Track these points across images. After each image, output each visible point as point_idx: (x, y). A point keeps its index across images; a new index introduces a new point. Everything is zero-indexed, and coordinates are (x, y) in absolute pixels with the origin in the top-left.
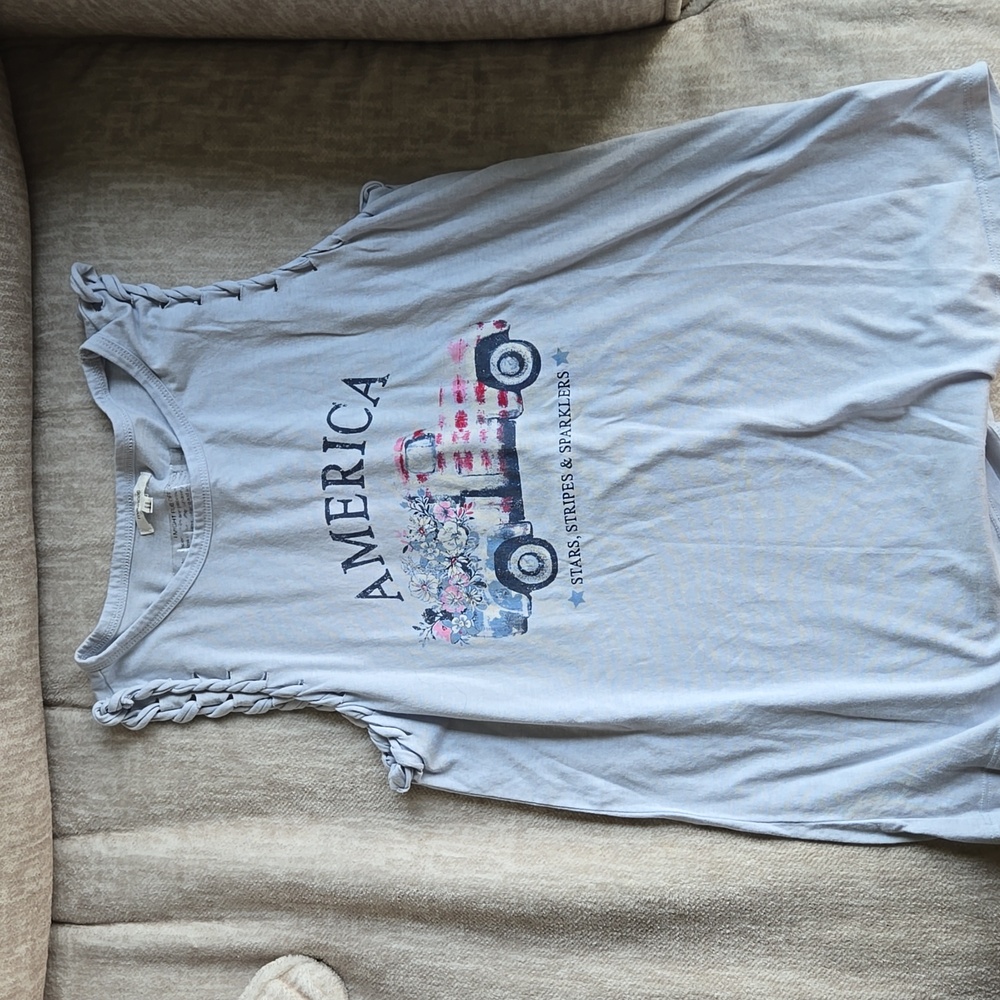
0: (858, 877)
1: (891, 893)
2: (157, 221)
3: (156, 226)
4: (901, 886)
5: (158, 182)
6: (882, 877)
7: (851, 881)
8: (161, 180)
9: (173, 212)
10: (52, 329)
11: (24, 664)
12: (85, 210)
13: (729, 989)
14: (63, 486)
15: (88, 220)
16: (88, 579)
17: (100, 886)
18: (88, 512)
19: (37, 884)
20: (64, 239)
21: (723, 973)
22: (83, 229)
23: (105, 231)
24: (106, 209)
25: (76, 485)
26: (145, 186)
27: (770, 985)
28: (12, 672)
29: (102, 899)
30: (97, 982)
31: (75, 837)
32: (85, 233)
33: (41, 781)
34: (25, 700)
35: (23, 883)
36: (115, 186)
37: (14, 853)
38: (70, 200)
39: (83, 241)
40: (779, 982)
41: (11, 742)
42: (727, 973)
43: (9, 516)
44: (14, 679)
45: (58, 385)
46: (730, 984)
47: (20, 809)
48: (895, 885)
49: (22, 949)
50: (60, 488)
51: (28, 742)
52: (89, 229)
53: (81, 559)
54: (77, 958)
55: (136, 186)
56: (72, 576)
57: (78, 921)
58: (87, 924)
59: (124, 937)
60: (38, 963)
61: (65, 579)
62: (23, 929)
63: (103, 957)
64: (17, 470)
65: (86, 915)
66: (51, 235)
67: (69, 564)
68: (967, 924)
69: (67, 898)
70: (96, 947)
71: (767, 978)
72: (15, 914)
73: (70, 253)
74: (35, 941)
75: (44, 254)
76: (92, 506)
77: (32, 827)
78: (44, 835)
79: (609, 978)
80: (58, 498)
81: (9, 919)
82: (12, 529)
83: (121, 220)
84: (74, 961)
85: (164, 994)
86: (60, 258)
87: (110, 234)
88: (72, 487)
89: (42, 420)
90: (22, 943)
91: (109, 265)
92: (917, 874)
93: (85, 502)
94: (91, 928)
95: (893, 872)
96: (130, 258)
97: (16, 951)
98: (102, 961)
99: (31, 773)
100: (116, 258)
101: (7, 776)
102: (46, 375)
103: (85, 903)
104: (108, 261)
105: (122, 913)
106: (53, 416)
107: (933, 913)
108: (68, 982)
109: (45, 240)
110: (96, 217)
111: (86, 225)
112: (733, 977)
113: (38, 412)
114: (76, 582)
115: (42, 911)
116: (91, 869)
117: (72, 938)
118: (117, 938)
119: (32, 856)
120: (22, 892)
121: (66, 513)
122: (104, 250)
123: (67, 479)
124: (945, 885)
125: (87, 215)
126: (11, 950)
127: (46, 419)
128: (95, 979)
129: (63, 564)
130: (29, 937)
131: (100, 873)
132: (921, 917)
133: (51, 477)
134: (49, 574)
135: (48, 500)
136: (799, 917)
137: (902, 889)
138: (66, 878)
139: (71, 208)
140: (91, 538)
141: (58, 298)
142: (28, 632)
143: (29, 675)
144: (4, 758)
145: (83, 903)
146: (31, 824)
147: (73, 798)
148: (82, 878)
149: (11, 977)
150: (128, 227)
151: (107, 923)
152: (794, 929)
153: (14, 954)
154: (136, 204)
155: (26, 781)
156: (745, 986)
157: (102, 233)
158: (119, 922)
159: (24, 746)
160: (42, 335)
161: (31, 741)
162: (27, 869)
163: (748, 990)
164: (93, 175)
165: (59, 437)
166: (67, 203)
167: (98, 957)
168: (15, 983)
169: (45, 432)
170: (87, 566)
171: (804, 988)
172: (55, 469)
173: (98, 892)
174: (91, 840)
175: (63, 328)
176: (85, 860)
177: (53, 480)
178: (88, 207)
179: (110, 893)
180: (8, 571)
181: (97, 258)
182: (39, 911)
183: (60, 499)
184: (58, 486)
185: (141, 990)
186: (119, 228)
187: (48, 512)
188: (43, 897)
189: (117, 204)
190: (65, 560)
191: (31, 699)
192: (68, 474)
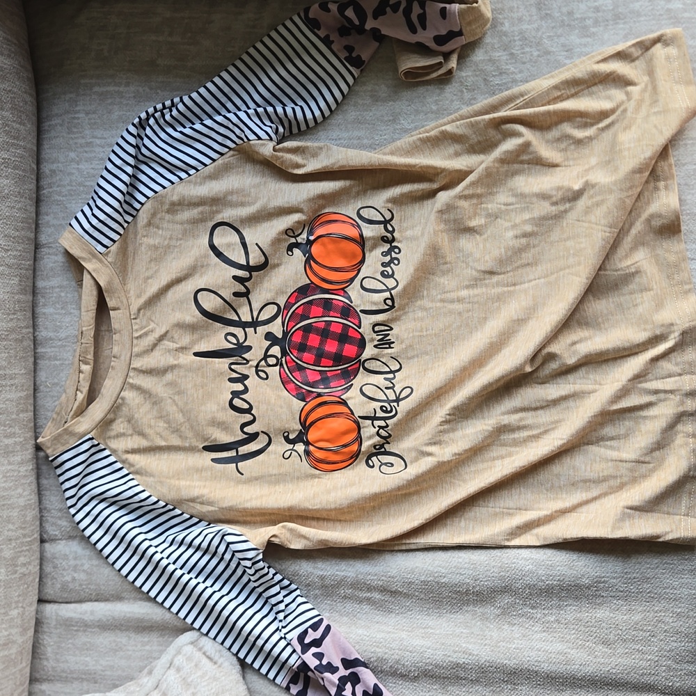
0: (608, 577)
1: (632, 587)
2: (124, 113)
3: (124, 117)
4: (639, 583)
5: (125, 86)
6: (626, 576)
7: (603, 580)
8: (127, 84)
9: (135, 106)
10: (51, 187)
11: (21, 415)
12: (76, 106)
13: (515, 658)
14: (55, 295)
15: (78, 112)
16: (69, 360)
17: (75, 575)
18: (71, 313)
19: (27, 568)
20: (61, 125)
21: (510, 646)
22: (74, 118)
23: (89, 119)
24: (90, 104)
25: (63, 294)
26: (117, 89)
27: (545, 655)
28: (13, 419)
29: (77, 584)
30: (72, 643)
31: (59, 541)
32: (76, 121)
33: (32, 497)
34: (21, 440)
35: (17, 566)
36: (96, 89)
37: (10, 544)
38: (67, 99)
39: (74, 127)
40: (551, 653)
41: (9, 467)
42: (514, 646)
43: (13, 312)
44: (13, 425)
45: (53, 225)
46: (516, 654)
47: (16, 514)
48: (635, 582)
49: (14, 613)
50: (52, 297)
51: (23, 469)
52: (78, 118)
53: (65, 346)
54: (58, 626)
55: (111, 88)
56: (58, 358)
57: (60, 601)
58: (67, 603)
59: (91, 611)
60: (27, 625)
61: (54, 361)
62: (16, 599)
63: (76, 626)
64: (20, 281)
65: (66, 596)
66: (53, 123)
67: (57, 349)
68: (688, 612)
69: (53, 584)
70: (71, 618)
71: (543, 649)
72: (10, 587)
73: (65, 135)
74: (24, 608)
75: (48, 136)
76: (74, 309)
77: (24, 528)
78: (33, 535)
79: (428, 649)
80: (51, 303)
81: (5, 590)
82: (15, 321)
83: (100, 112)
84: (56, 628)
85: (118, 653)
86: (58, 139)
87: (93, 121)
88: (60, 296)
89: (42, 250)
90: (15, 608)
91: (91, 142)
92: (651, 574)
93: (69, 306)
94: (69, 605)
95: (633, 573)
96: (105, 138)
97: (10, 614)
98: (75, 628)
99: (24, 490)
100: (96, 137)
101: (6, 489)
102: (45, 219)
103: (65, 587)
104: (91, 140)
105: (91, 594)
106: (49, 247)
107: (662, 602)
108: (52, 644)
109: (49, 126)
110: (83, 110)
111: (76, 116)
112: (518, 649)
113: (40, 244)
114: (61, 362)
115: (30, 588)
116: (69, 564)
117: (56, 612)
118: (86, 612)
119: (24, 548)
120: (16, 572)
121: (56, 314)
122: (87, 132)
123: (57, 290)
124: (671, 582)
125: (78, 108)
126: (7, 612)
127: (45, 249)
128: (70, 641)
129: (53, 349)
130: (20, 605)
131: (76, 566)
132: (654, 605)
133: (47, 289)
134: (44, 357)
135: (44, 305)
136: (565, 604)
137: (640, 585)
138: (52, 570)
139: (67, 104)
140: (72, 331)
141: (55, 165)
142: (25, 393)
143: (25, 423)
144: (4, 477)
145: (64, 587)
146: (24, 526)
147: (59, 514)
148: (63, 570)
149: (6, 631)
150: (105, 116)
151: (80, 601)
152: (562, 612)
153: (8, 615)
154: (110, 101)
155: (21, 496)
156: (527, 655)
157: (87, 121)
158: (88, 601)
159: (19, 472)
160: (44, 191)
161: (25, 468)
162: (19, 557)
163: (528, 658)
164: (82, 81)
165: (53, 261)
166: (65, 100)
167: (73, 626)
168: (8, 635)
169: (44, 259)
170: (69, 351)
171: (569, 656)
172: (50, 283)
173: (74, 579)
174: (71, 543)
175: (58, 186)
176: (65, 557)
177: (48, 291)
178: (78, 103)
179: (82, 580)
180: (11, 349)
181: (83, 138)
182: (28, 587)
183: (53, 304)
184: (51, 295)
185: (102, 650)
186: (99, 117)
187: (44, 314)
188: (31, 578)
189: (98, 101)
190: (55, 347)
191: (25, 440)
192: (58, 287)
